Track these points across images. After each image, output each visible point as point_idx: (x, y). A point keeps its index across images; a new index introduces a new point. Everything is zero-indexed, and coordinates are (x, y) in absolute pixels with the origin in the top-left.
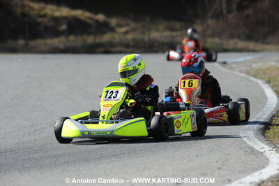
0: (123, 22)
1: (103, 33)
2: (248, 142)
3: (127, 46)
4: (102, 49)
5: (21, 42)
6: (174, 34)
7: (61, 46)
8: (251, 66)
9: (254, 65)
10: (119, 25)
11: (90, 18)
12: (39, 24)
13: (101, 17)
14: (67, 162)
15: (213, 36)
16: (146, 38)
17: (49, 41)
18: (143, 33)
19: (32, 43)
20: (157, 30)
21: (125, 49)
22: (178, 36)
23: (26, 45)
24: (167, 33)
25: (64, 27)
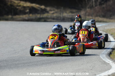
0: (52, 9)
1: (44, 13)
2: (103, 59)
3: (54, 19)
4: (43, 20)
5: (10, 16)
6: (73, 14)
7: (27, 18)
8: (104, 28)
9: (106, 28)
10: (51, 10)
11: (39, 7)
12: (17, 9)
13: (43, 7)
14: (29, 66)
15: (89, 15)
16: (61, 16)
17: (21, 16)
18: (60, 14)
19: (15, 17)
20: (66, 13)
21: (52, 20)
22: (74, 15)
23: (12, 18)
24: (70, 14)
25: (28, 11)
